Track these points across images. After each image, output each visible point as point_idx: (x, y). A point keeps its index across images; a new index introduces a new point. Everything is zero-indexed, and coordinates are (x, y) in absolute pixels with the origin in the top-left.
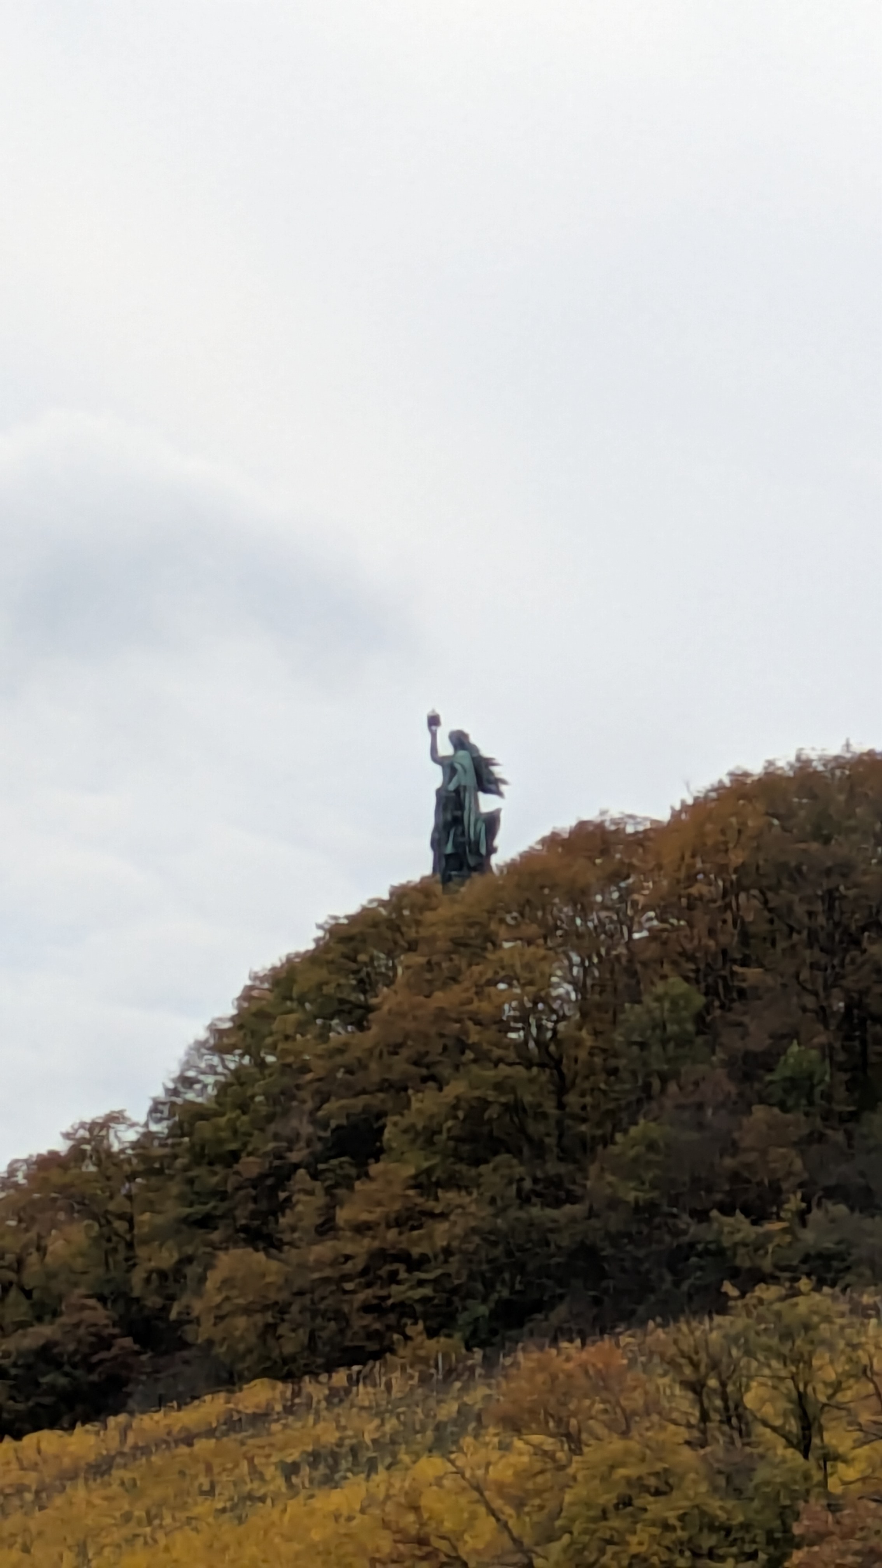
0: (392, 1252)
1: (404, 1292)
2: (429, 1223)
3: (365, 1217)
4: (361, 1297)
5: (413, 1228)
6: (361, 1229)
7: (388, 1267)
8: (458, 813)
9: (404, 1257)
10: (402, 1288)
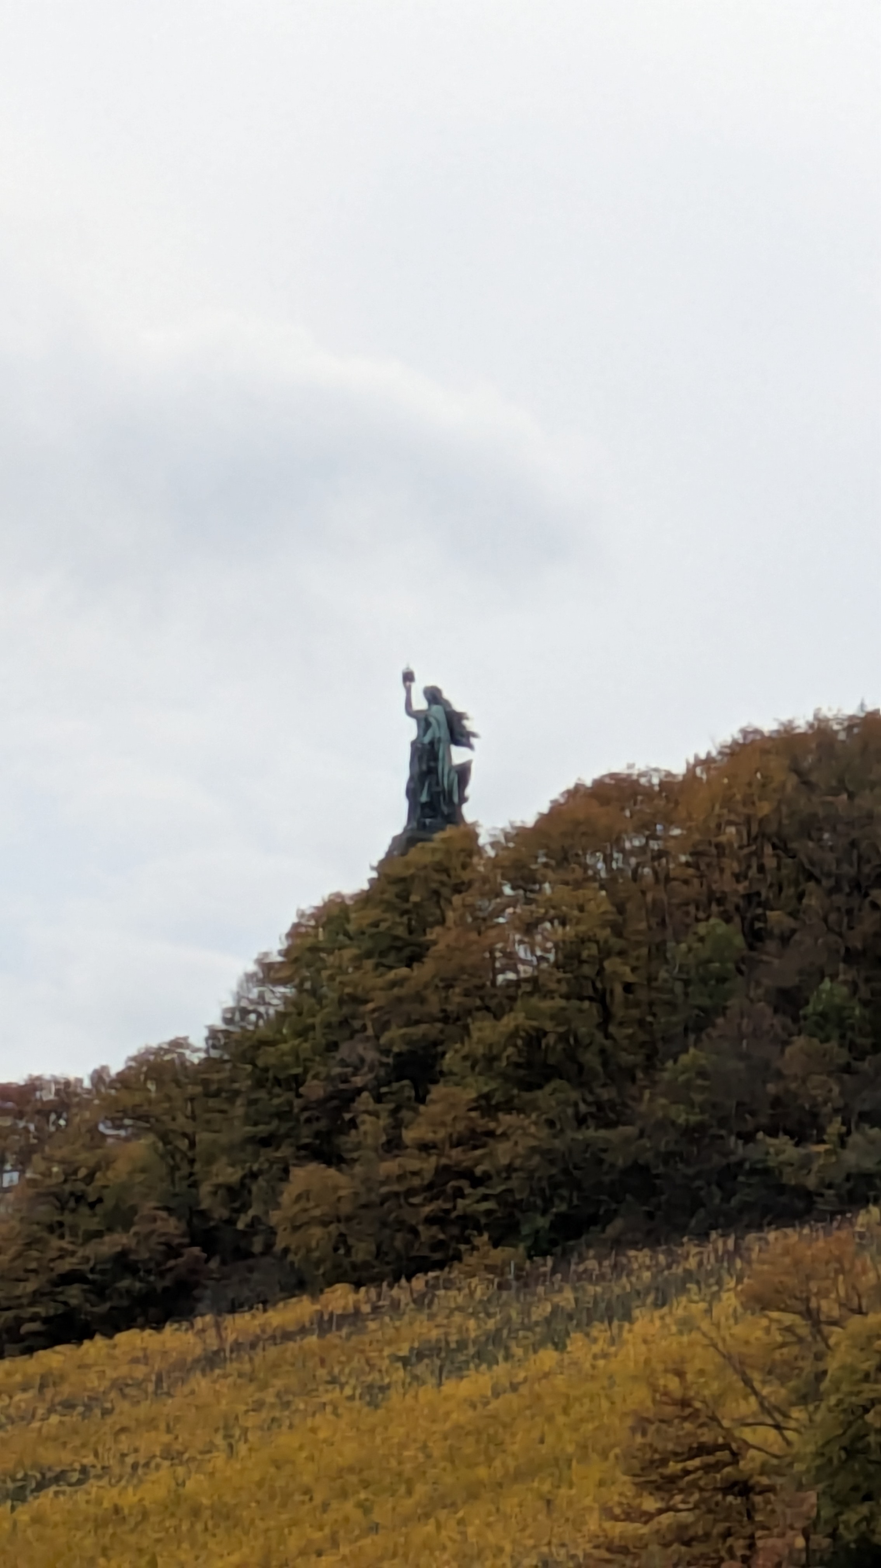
0: (456, 1169)
1: (469, 1205)
2: (491, 1141)
3: (430, 1136)
4: (427, 1210)
5: (475, 1148)
6: (425, 1147)
7: (453, 1183)
8: (432, 764)
9: (468, 1174)
10: (467, 1201)
